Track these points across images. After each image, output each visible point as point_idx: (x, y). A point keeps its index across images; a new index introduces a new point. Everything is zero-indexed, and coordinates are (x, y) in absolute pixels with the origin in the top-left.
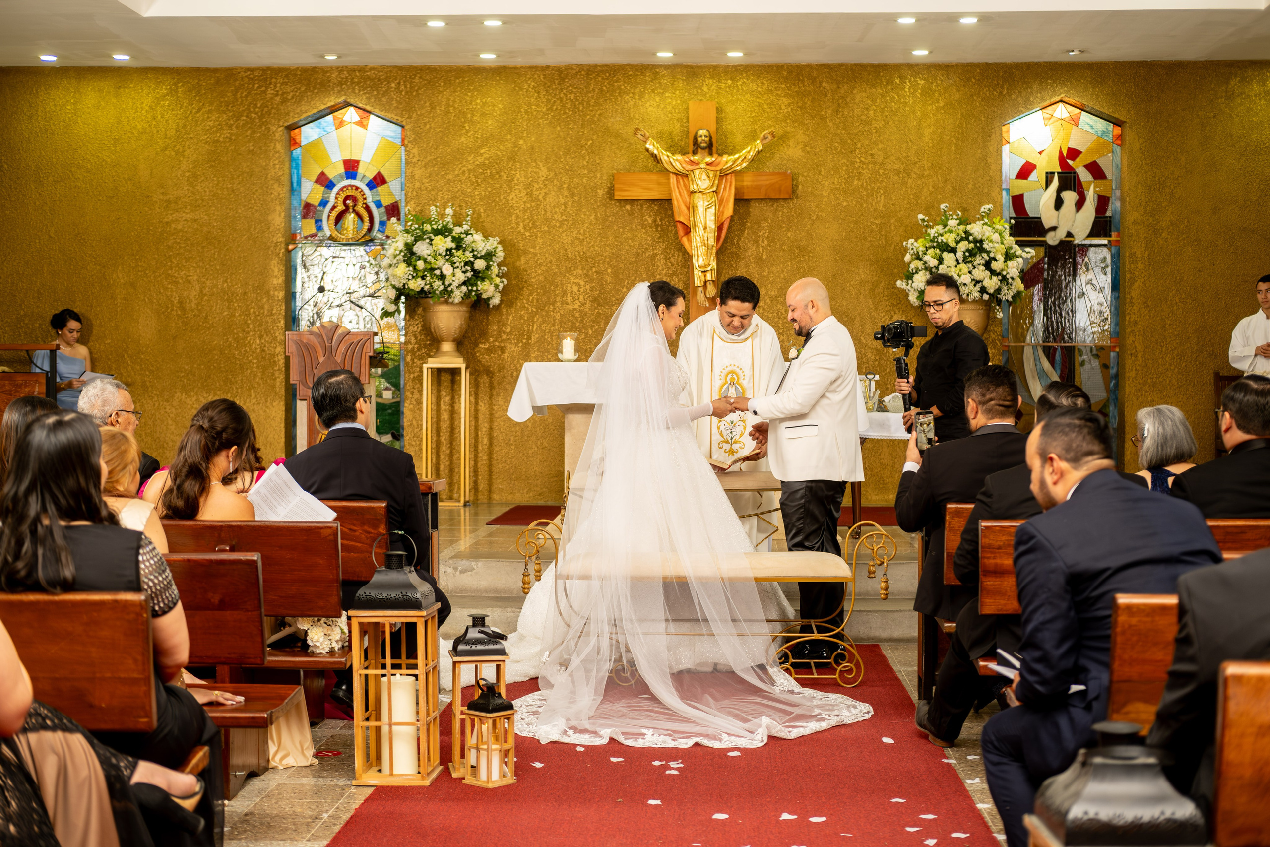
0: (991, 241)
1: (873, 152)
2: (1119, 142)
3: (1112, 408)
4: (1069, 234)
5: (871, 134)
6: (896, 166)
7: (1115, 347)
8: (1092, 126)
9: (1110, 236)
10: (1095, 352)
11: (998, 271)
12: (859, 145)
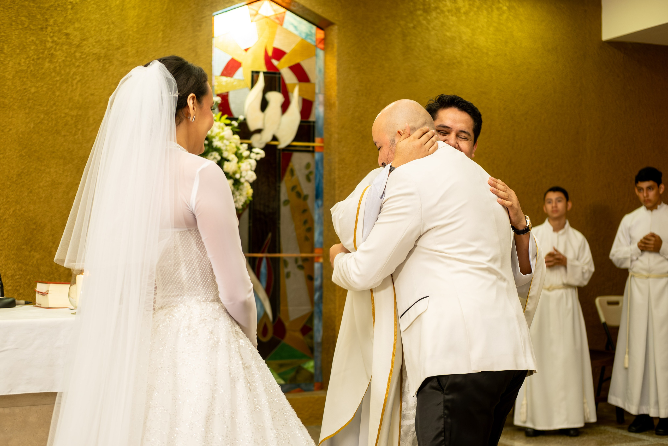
0: (222, 138)
1: (68, 31)
2: (322, 46)
3: (316, 321)
4: (275, 138)
5: (66, 9)
6: (96, 50)
7: (318, 257)
8: (296, 27)
9: (313, 141)
10: (300, 263)
11: (231, 173)
12: (51, 22)
